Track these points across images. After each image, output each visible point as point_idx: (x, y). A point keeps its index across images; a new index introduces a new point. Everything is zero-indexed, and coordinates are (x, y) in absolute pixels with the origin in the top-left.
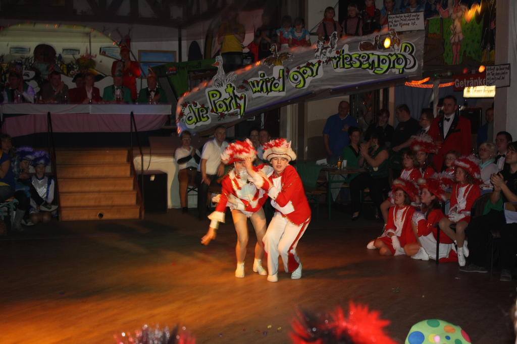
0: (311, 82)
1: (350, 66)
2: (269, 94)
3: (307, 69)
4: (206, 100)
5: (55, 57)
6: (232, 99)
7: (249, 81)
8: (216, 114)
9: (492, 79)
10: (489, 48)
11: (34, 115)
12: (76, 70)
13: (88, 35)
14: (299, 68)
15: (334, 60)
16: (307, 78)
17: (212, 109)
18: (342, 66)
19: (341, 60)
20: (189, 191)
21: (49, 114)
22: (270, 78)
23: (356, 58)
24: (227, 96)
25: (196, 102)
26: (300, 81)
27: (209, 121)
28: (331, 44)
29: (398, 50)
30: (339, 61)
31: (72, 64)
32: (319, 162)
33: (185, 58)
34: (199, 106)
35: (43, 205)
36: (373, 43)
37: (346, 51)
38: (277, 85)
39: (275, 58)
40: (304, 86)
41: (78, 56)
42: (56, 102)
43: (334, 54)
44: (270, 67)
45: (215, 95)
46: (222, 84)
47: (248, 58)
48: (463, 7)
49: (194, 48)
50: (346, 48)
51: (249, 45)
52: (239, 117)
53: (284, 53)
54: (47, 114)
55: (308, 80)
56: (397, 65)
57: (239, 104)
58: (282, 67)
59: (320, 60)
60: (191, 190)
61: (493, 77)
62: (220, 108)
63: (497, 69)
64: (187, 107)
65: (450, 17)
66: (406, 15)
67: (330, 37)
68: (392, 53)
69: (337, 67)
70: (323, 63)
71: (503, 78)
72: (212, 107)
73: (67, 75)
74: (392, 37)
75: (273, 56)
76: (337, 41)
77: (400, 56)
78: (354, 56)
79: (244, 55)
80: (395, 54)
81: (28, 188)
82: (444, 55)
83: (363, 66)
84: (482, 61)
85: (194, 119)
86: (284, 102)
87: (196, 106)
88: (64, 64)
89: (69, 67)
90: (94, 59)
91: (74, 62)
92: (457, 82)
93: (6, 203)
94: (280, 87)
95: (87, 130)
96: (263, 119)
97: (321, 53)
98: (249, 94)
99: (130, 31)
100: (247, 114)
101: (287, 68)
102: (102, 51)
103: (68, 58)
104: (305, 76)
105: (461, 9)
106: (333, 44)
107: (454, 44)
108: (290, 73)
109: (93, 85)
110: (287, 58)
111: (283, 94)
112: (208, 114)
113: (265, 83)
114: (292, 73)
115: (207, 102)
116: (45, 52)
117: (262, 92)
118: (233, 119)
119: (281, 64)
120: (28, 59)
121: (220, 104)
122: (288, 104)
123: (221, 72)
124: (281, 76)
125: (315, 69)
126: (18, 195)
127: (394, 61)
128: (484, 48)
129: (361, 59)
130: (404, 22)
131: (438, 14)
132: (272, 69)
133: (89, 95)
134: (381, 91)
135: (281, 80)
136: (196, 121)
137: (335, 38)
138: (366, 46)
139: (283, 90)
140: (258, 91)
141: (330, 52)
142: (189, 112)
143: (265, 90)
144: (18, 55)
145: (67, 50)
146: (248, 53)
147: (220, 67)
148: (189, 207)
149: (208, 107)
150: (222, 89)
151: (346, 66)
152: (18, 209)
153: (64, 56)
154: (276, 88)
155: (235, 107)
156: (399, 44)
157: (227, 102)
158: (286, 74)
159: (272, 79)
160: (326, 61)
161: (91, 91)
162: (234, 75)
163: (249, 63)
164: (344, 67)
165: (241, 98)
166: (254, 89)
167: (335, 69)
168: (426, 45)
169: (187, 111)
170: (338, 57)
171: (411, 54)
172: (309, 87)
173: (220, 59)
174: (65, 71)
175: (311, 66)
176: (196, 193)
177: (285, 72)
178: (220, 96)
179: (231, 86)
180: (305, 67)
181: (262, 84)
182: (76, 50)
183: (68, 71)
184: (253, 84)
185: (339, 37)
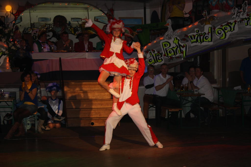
0: (230, 35)
2: (202, 43)
3: (227, 26)
4: (161, 48)
5: (67, 23)
6: (178, 47)
7: (189, 35)
8: (168, 57)
11: (52, 60)
12: (79, 31)
13: (87, 9)
14: (222, 26)
15: (245, 20)
16: (227, 32)
17: (165, 54)
20: (150, 108)
21: (60, 58)
22: (202, 33)
24: (174, 45)
25: (154, 49)
26: (223, 34)
27: (163, 62)
28: (243, 9)
30: (249, 20)
31: (77, 27)
32: (236, 88)
33: (148, 22)
34: (156, 52)
35: (56, 117)
38: (207, 38)
40: (225, 38)
41: (80, 23)
42: (65, 51)
43: (245, 16)
45: (166, 45)
46: (171, 38)
47: (189, 20)
49: (154, 15)
51: (189, 12)
52: (183, 59)
53: (212, 16)
54: (59, 59)
55: (228, 34)
57: (182, 51)
58: (210, 26)
59: (236, 21)
60: (151, 107)
62: (170, 53)
64: (149, 53)
67: (243, 5)
69: (248, 24)
70: (238, 22)
72: (165, 53)
73: (74, 35)
75: (205, 19)
76: (248, 7)
79: (186, 18)
81: (46, 106)
85: (153, 61)
86: (212, 49)
87: (154, 53)
88: (72, 27)
89: (75, 30)
91: (78, 26)
93: (33, 115)
94: (209, 39)
95: (85, 69)
96: (198, 61)
97: (237, 16)
98: (189, 44)
99: (113, 5)
100: (188, 57)
101: (214, 26)
102: (96, 19)
103: (75, 24)
104: (226, 31)
106: (244, 9)
108: (216, 29)
109: (88, 40)
110: (214, 19)
111: (211, 43)
112: (162, 58)
113: (199, 36)
114: (217, 29)
115: (161, 50)
116: (60, 20)
117: (197, 42)
118: (179, 60)
119: (210, 24)
120: (50, 25)
121: (170, 51)
122: (215, 50)
123: (170, 30)
124: (210, 31)
125: (232, 26)
126: (40, 110)
132: (204, 27)
133: (86, 46)
135: (210, 34)
136: (154, 62)
137: (246, 6)
139: (211, 41)
140: (195, 42)
141: (243, 15)
142: (150, 56)
143: (199, 41)
144: (43, 23)
145: (74, 18)
146: (189, 17)
147: (170, 27)
148: (149, 118)
149: (162, 53)
150: (169, 41)
152: (40, 119)
153: (71, 22)
154: (206, 39)
155: (180, 53)
157: (175, 49)
159: (204, 34)
160: (240, 21)
161: (87, 44)
162: (178, 31)
163: (189, 24)
165: (183, 47)
166: (192, 41)
167: (246, 26)
169: (148, 56)
170: (248, 18)
172: (228, 38)
173: (169, 22)
174: (73, 32)
175: (230, 25)
176: (154, 109)
177: (212, 29)
178: (170, 46)
179: (177, 39)
180: (226, 25)
181: (197, 37)
182: (79, 19)
183: (75, 32)
184: (191, 37)
185: (248, 5)
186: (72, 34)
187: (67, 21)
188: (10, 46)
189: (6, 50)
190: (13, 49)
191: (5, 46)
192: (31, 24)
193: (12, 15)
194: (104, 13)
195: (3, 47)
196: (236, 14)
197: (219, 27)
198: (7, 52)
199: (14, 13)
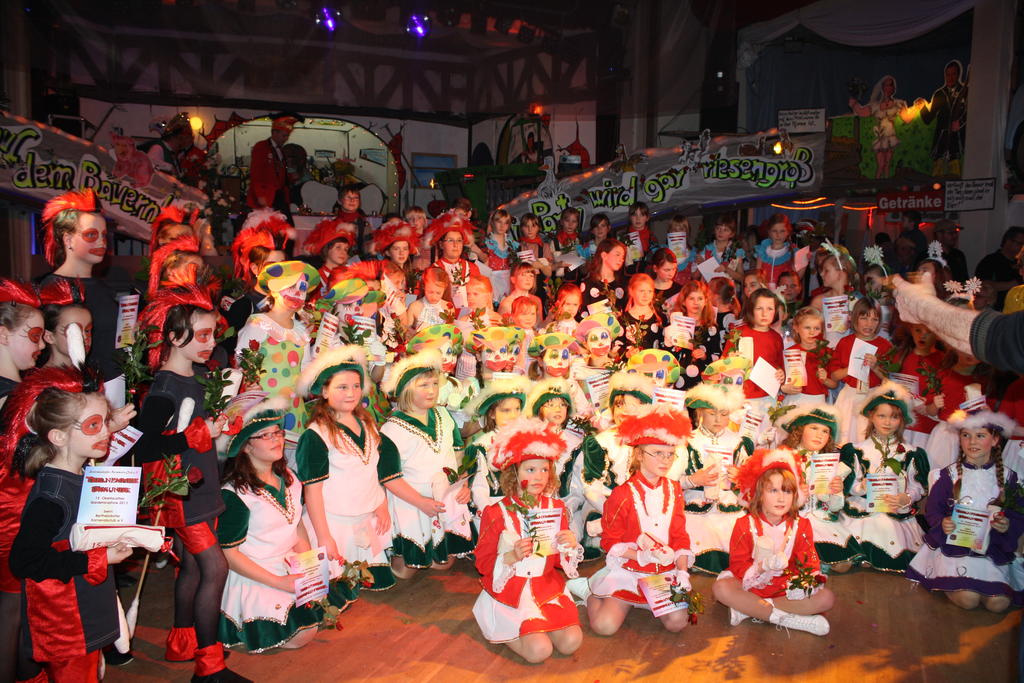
0: (673, 195)
1: (725, 176)
2: (616, 209)
3: (669, 177)
5: (307, 160)
7: (589, 190)
9: (957, 199)
10: (947, 157)
12: (331, 176)
13: (346, 133)
14: (659, 176)
15: (705, 166)
16: (667, 189)
18: (715, 175)
19: (715, 168)
22: (618, 188)
23: (735, 165)
24: (558, 211)
26: (658, 192)
28: (701, 146)
29: (791, 157)
30: (712, 168)
31: (326, 169)
36: (758, 147)
37: (723, 156)
38: (626, 198)
39: (624, 163)
40: (663, 200)
41: (333, 160)
43: (706, 159)
44: (617, 175)
45: (541, 209)
46: (552, 194)
48: (899, 102)
50: (723, 151)
51: (568, 147)
53: (636, 155)
55: (669, 192)
56: (787, 178)
58: (634, 174)
59: (686, 167)
61: (959, 196)
62: (548, 225)
63: (968, 186)
65: (872, 115)
66: (802, 111)
67: (700, 136)
68: (784, 161)
70: (690, 170)
71: (980, 198)
74: (782, 139)
75: (621, 160)
76: (711, 142)
77: (793, 165)
78: (732, 163)
80: (787, 162)
82: (861, 165)
83: (744, 177)
84: (934, 175)
88: (316, 168)
89: (323, 173)
90: (352, 163)
91: (329, 167)
92: (884, 202)
97: (688, 157)
98: (587, 209)
99: (401, 128)
101: (642, 175)
102: (362, 154)
103: (321, 161)
104: (666, 187)
105: (896, 105)
106: (704, 145)
107: (879, 150)
108: (645, 183)
110: (640, 161)
113: (610, 195)
114: (648, 182)
117: (606, 207)
119: (633, 170)
121: (548, 221)
123: (550, 178)
124: (633, 185)
125: (678, 177)
127: (784, 172)
128: (938, 156)
129: (741, 166)
130: (799, 121)
131: (852, 112)
132: (621, 177)
134: (739, 212)
135: (633, 190)
137: (707, 138)
138: (748, 150)
140: (601, 205)
141: (700, 156)
143: (610, 204)
145: (320, 151)
147: (550, 172)
150: (548, 201)
151: (721, 175)
153: (315, 158)
154: (625, 201)
156: (791, 150)
158: (639, 183)
159: (621, 190)
160: (694, 169)
162: (567, 183)
164: (717, 176)
166: (595, 202)
167: (706, 178)
168: (827, 152)
170: (711, 162)
171: (807, 163)
172: (670, 201)
173: (550, 161)
174: (317, 178)
175: (674, 174)
177: (639, 180)
178: (548, 212)
179: (564, 197)
180: (667, 174)
181: (607, 195)
182: (331, 152)
183: (321, 178)
184: (595, 196)
185: (712, 137)
186: (315, 180)
187: (306, 156)
188: (215, 199)
189: (206, 207)
190: (222, 206)
191: (205, 197)
192: (236, 158)
193: (202, 138)
194: (383, 141)
195: (199, 200)
196: (686, 153)
197: (653, 177)
198: (209, 212)
199: (206, 133)
